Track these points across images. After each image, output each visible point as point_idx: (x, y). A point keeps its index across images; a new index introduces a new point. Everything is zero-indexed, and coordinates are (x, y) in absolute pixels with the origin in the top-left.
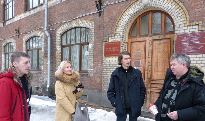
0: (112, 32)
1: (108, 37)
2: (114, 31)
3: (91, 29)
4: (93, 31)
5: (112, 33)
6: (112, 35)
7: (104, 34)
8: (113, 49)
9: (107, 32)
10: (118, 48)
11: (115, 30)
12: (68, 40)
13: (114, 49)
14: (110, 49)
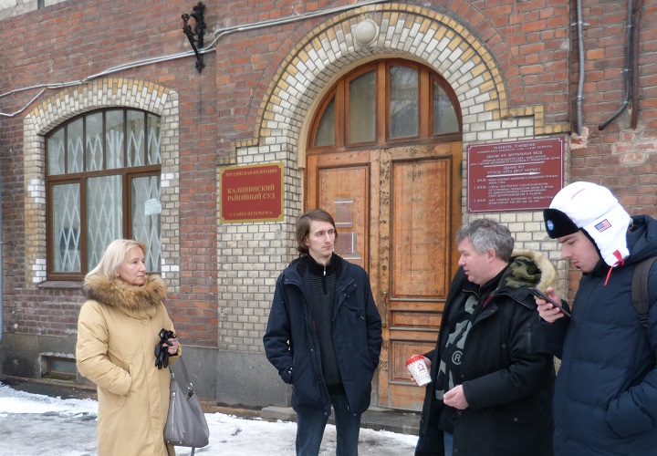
0: (250, 130)
1: (234, 149)
2: (257, 128)
3: (166, 117)
4: (175, 125)
5: (250, 135)
6: (250, 143)
7: (220, 138)
8: (254, 193)
9: (232, 130)
10: (272, 187)
11: (261, 124)
12: (72, 157)
13: (257, 193)
14: (242, 194)
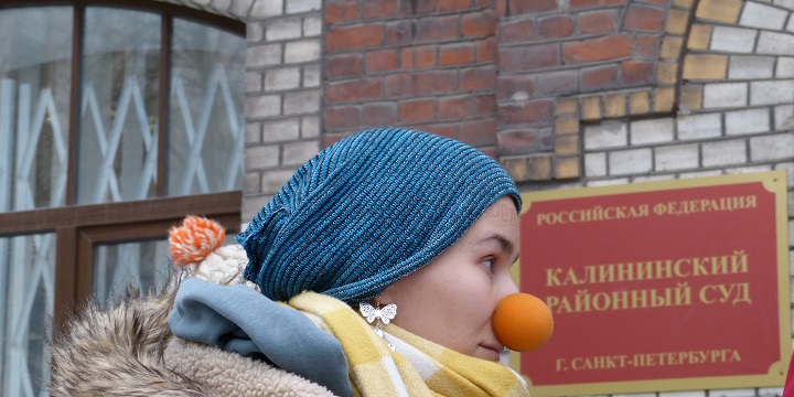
0: (638, 59)
1: (573, 126)
2: (670, 51)
3: (266, 23)
4: (307, 51)
5: (643, 78)
6: (640, 104)
7: (510, 89)
8: (661, 285)
9: (562, 60)
10: (740, 262)
11: (686, 35)
13: (672, 282)
14: (609, 287)
